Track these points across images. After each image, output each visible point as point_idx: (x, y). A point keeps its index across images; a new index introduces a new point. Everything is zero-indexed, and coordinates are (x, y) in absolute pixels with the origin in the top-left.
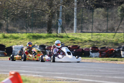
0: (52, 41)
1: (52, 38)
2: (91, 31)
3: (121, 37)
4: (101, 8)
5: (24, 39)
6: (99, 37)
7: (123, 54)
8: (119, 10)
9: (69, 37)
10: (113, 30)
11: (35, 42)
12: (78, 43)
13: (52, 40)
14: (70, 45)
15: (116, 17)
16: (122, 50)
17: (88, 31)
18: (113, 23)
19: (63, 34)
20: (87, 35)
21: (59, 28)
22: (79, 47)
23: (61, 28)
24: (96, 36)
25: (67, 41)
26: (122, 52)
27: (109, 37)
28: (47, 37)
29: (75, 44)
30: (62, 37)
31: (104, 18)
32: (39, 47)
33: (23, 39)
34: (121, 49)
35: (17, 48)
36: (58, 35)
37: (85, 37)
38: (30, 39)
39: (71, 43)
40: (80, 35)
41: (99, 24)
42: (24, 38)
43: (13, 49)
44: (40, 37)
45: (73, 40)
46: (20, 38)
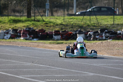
9: (44, 21)
22: (45, 31)
26: (78, 35)
28: (26, 21)
34: (77, 32)
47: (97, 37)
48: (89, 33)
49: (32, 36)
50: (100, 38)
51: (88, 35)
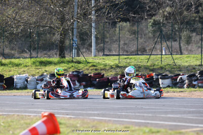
0: (66, 68)
1: (66, 65)
2: (117, 53)
3: (158, 60)
4: (126, 22)
5: (29, 66)
6: (128, 61)
7: (162, 83)
8: (150, 24)
9: (88, 63)
10: (144, 51)
11: (43, 70)
12: (101, 70)
13: (66, 66)
14: (90, 73)
15: (146, 34)
16: (161, 78)
17: (111, 54)
18: (143, 43)
19: (80, 58)
20: (112, 59)
21: (74, 50)
22: (104, 75)
23: (76, 51)
24: (125, 61)
25: (86, 67)
26: (160, 80)
27: (142, 61)
28: (59, 63)
29: (97, 72)
30: (79, 62)
31: (130, 35)
32: (50, 76)
33: (26, 66)
34: (159, 77)
35: (20, 79)
36: (74, 60)
37: (110, 62)
38: (36, 66)
39: (92, 70)
40: (104, 59)
41: (125, 44)
42: (27, 64)
43: (15, 80)
44: (50, 63)
45: (94, 66)
46: (23, 65)
47: (195, 83)
48: (180, 77)
49: (84, 83)
50: (200, 84)
51: (178, 81)
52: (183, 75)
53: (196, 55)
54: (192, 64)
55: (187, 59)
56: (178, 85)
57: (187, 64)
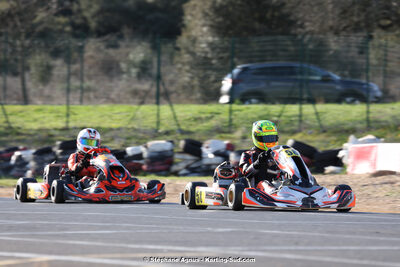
52: (25, 149)
53: (56, 107)
54: (47, 126)
55: (37, 115)
56: (14, 172)
57: (35, 126)
